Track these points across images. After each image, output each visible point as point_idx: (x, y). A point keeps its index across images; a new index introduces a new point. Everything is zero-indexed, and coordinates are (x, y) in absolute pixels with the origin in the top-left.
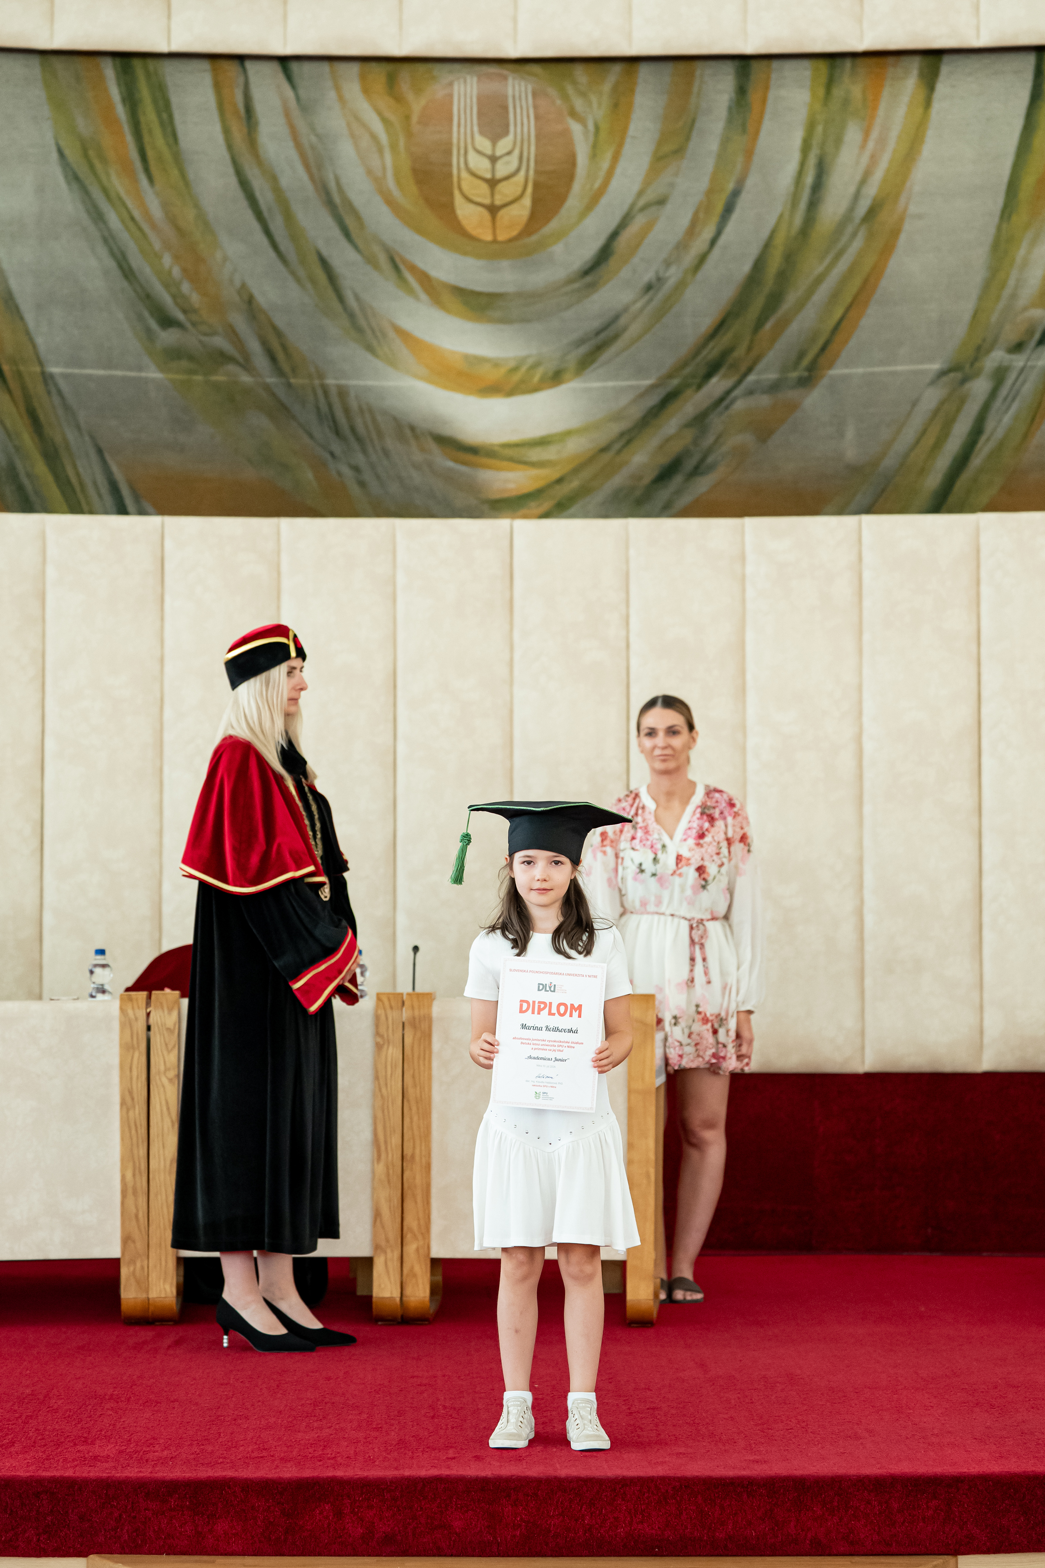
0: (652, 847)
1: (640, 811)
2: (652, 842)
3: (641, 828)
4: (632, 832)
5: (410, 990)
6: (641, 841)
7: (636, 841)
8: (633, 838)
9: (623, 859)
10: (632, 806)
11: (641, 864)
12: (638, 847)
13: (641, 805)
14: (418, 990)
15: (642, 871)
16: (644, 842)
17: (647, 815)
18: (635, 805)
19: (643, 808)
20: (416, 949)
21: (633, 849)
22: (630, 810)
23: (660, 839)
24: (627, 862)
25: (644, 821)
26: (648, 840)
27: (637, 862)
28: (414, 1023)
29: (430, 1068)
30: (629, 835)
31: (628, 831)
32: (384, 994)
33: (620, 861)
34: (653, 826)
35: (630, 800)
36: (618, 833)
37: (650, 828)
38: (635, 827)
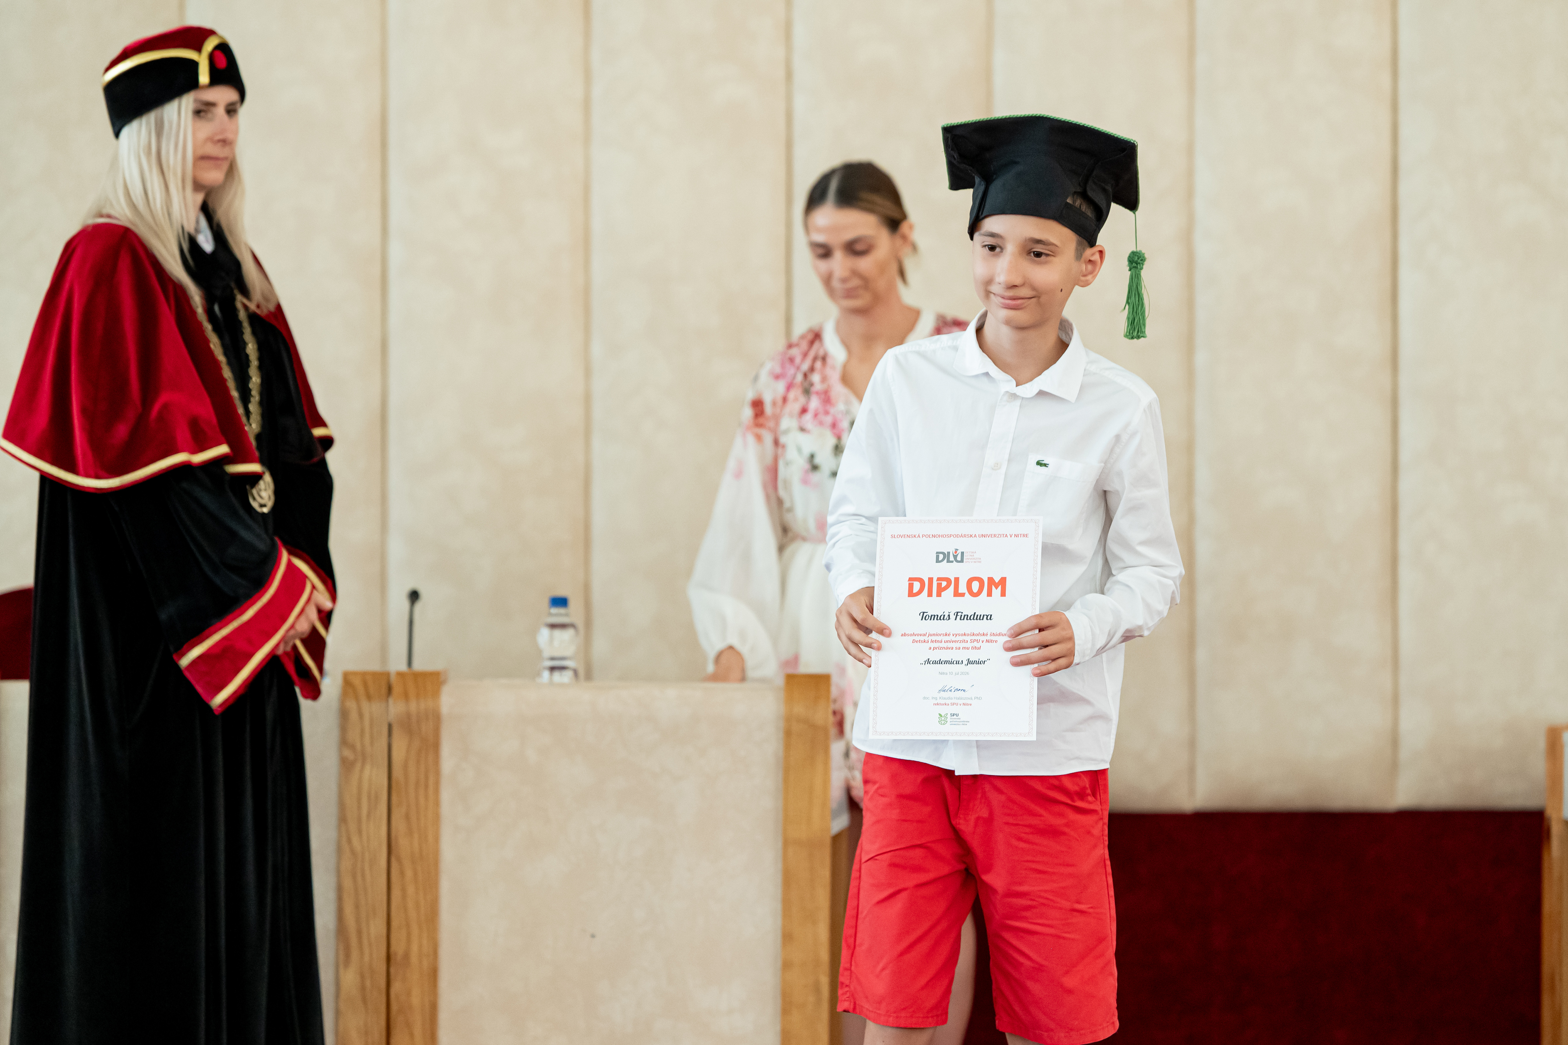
0: (834, 425)
1: (818, 364)
2: (833, 416)
3: (817, 393)
4: (802, 400)
5: (403, 667)
6: (816, 415)
7: (808, 417)
8: (804, 411)
9: (785, 447)
10: (805, 356)
11: (813, 456)
12: (809, 426)
13: (821, 353)
14: (418, 666)
15: (815, 468)
16: (821, 417)
17: (829, 371)
18: (812, 354)
19: (824, 359)
20: (414, 596)
21: (802, 429)
22: (802, 363)
23: (848, 412)
24: (793, 454)
25: (824, 379)
26: (827, 413)
27: (807, 452)
28: (409, 725)
29: (437, 803)
30: (798, 405)
31: (796, 399)
32: (355, 674)
33: (781, 450)
34: (839, 390)
35: (804, 345)
36: (780, 402)
37: (833, 394)
38: (807, 392)
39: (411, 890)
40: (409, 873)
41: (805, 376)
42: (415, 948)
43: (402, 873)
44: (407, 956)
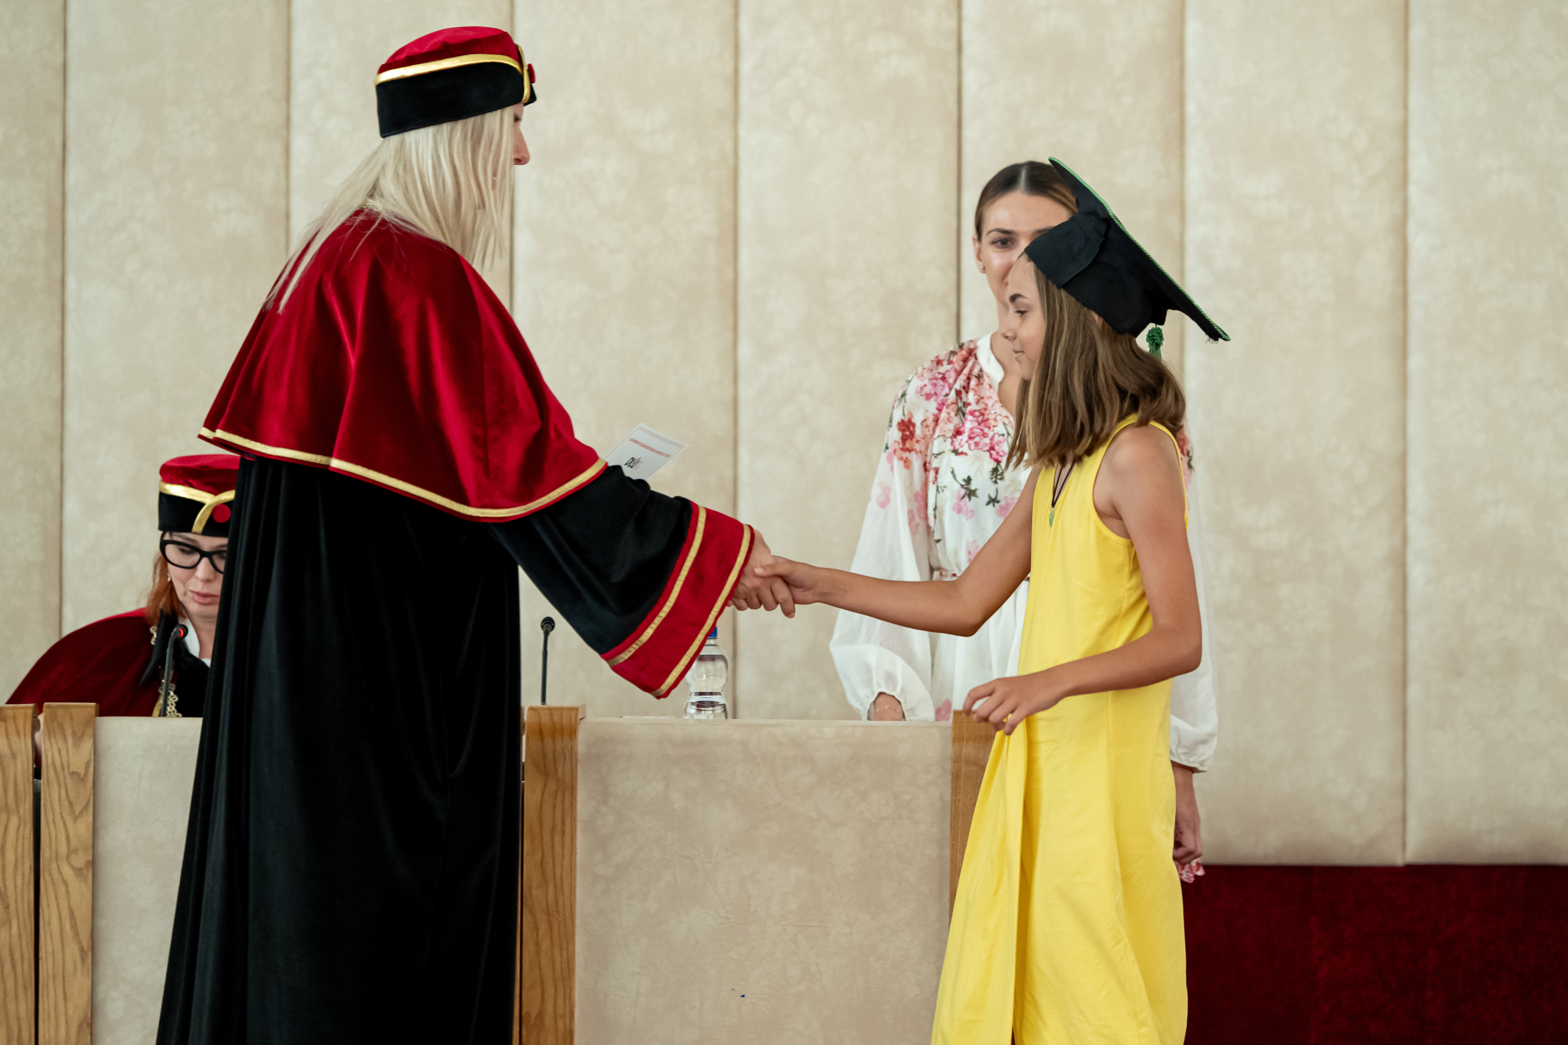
0: (992, 448)
1: (973, 382)
2: (992, 439)
3: (972, 413)
6: (971, 437)
7: (963, 439)
9: (937, 471)
10: (959, 373)
11: (968, 480)
12: (965, 449)
13: (976, 371)
14: (551, 701)
15: (971, 493)
16: (977, 439)
17: (985, 391)
18: (965, 372)
19: (979, 377)
21: (956, 452)
22: (955, 381)
23: (1008, 434)
24: (945, 478)
25: (980, 399)
26: (985, 435)
27: (961, 476)
29: (573, 853)
30: (951, 427)
31: (949, 420)
33: (932, 474)
35: (956, 362)
36: (931, 423)
38: (960, 412)
39: (545, 945)
40: (543, 927)
41: (958, 393)
42: (549, 1008)
43: (536, 928)
44: (541, 1015)
